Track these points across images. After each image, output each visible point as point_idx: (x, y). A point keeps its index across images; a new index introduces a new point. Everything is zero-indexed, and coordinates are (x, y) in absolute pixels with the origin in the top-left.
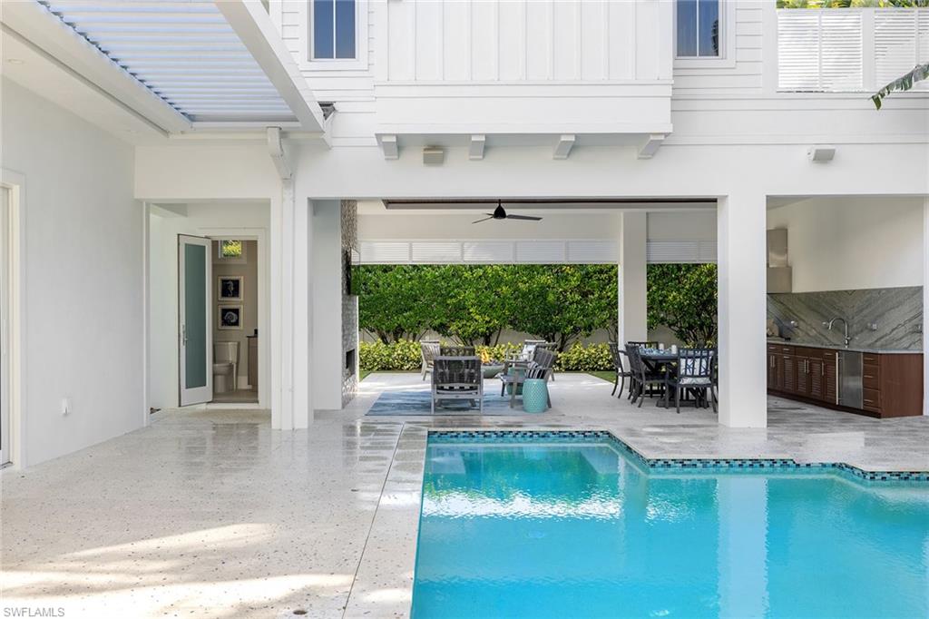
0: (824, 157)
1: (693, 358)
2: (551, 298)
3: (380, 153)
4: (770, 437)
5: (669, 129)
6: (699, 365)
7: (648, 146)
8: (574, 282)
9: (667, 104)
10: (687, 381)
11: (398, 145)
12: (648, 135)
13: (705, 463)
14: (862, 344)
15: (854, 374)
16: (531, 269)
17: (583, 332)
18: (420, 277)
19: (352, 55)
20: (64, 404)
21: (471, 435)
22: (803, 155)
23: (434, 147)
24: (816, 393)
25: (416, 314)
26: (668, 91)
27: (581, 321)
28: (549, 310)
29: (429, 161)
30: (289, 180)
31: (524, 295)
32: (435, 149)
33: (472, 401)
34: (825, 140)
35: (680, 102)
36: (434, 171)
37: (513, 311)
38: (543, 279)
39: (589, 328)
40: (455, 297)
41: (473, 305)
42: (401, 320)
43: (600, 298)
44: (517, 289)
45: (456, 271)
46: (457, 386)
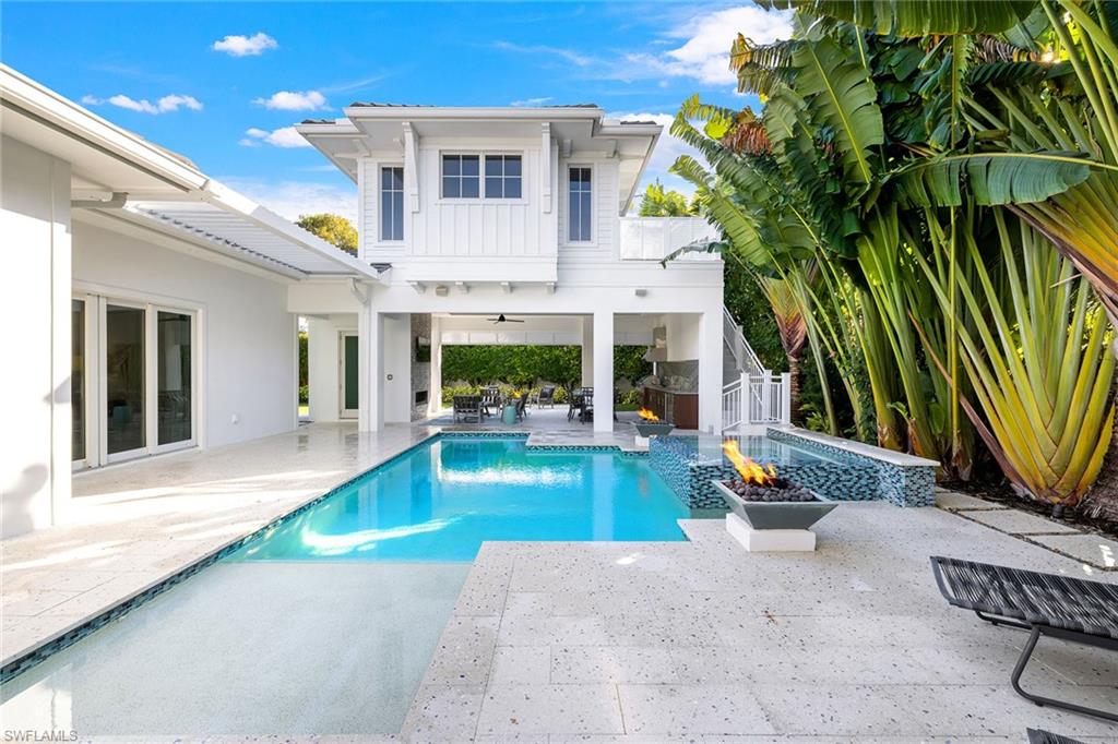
0: (641, 293)
2: (561, 363)
4: (613, 435)
5: (559, 280)
9: (554, 267)
11: (422, 286)
12: (546, 282)
13: (555, 448)
16: (551, 348)
19: (402, 238)
20: (234, 418)
21: (462, 435)
22: (633, 291)
23: (443, 287)
26: (555, 260)
29: (438, 293)
30: (367, 303)
34: (642, 285)
37: (541, 369)
38: (557, 352)
40: (509, 362)
42: (478, 374)
44: (544, 358)
46: (467, 410)
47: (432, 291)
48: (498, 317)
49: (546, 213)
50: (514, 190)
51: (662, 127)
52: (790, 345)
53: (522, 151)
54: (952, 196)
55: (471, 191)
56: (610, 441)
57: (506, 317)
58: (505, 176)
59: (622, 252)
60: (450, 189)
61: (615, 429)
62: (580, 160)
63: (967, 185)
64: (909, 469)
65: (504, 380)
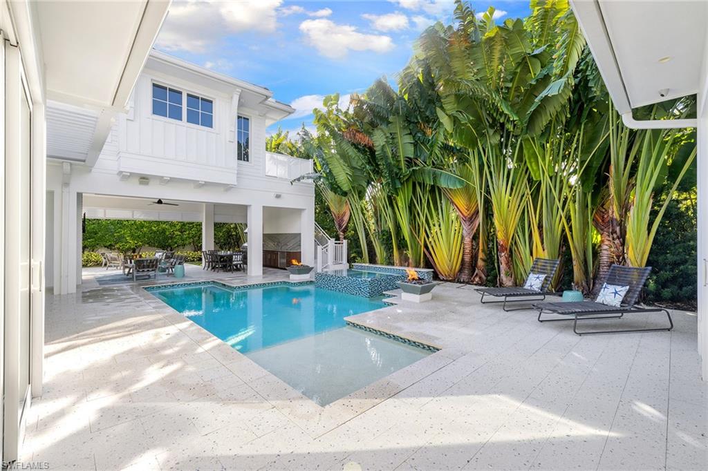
0: (278, 196)
1: (237, 255)
2: (167, 233)
3: (118, 178)
4: (264, 278)
5: (236, 184)
6: (240, 257)
7: (227, 188)
8: (178, 227)
9: (235, 176)
10: (235, 263)
11: (126, 177)
12: (229, 185)
14: (284, 249)
15: (284, 258)
16: (158, 223)
17: (181, 247)
18: (99, 223)
21: (159, 287)
22: (273, 195)
23: (144, 178)
24: (272, 264)
25: (96, 240)
26: (236, 172)
27: (180, 242)
28: (167, 238)
29: (141, 183)
31: (155, 232)
32: (144, 179)
33: (149, 276)
34: (278, 192)
35: (239, 175)
36: (142, 187)
38: (164, 226)
39: (184, 245)
40: (119, 232)
41: (128, 236)
43: (189, 234)
44: (152, 230)
45: (120, 222)
46: (146, 270)
47: (136, 181)
48: (157, 201)
49: (230, 141)
50: (208, 122)
51: (295, 110)
52: (340, 226)
53: (214, 99)
54: (430, 180)
55: (176, 115)
56: (261, 281)
57: (163, 201)
58: (201, 112)
59: (267, 171)
60: (158, 109)
61: (264, 273)
62: (246, 113)
63: (435, 177)
64: (427, 272)
65: (110, 247)
